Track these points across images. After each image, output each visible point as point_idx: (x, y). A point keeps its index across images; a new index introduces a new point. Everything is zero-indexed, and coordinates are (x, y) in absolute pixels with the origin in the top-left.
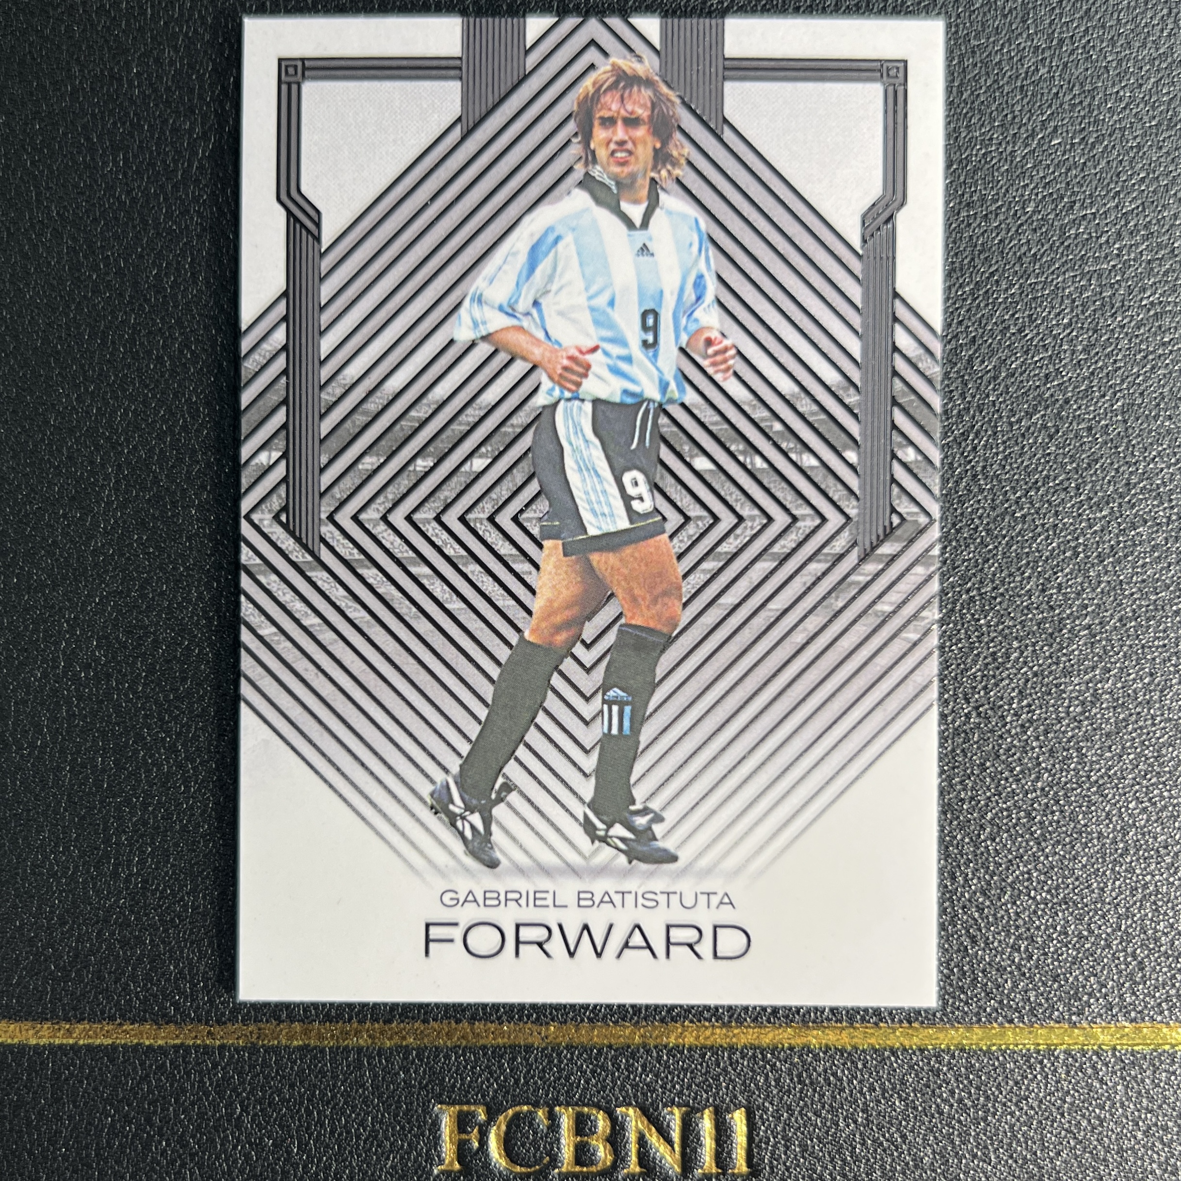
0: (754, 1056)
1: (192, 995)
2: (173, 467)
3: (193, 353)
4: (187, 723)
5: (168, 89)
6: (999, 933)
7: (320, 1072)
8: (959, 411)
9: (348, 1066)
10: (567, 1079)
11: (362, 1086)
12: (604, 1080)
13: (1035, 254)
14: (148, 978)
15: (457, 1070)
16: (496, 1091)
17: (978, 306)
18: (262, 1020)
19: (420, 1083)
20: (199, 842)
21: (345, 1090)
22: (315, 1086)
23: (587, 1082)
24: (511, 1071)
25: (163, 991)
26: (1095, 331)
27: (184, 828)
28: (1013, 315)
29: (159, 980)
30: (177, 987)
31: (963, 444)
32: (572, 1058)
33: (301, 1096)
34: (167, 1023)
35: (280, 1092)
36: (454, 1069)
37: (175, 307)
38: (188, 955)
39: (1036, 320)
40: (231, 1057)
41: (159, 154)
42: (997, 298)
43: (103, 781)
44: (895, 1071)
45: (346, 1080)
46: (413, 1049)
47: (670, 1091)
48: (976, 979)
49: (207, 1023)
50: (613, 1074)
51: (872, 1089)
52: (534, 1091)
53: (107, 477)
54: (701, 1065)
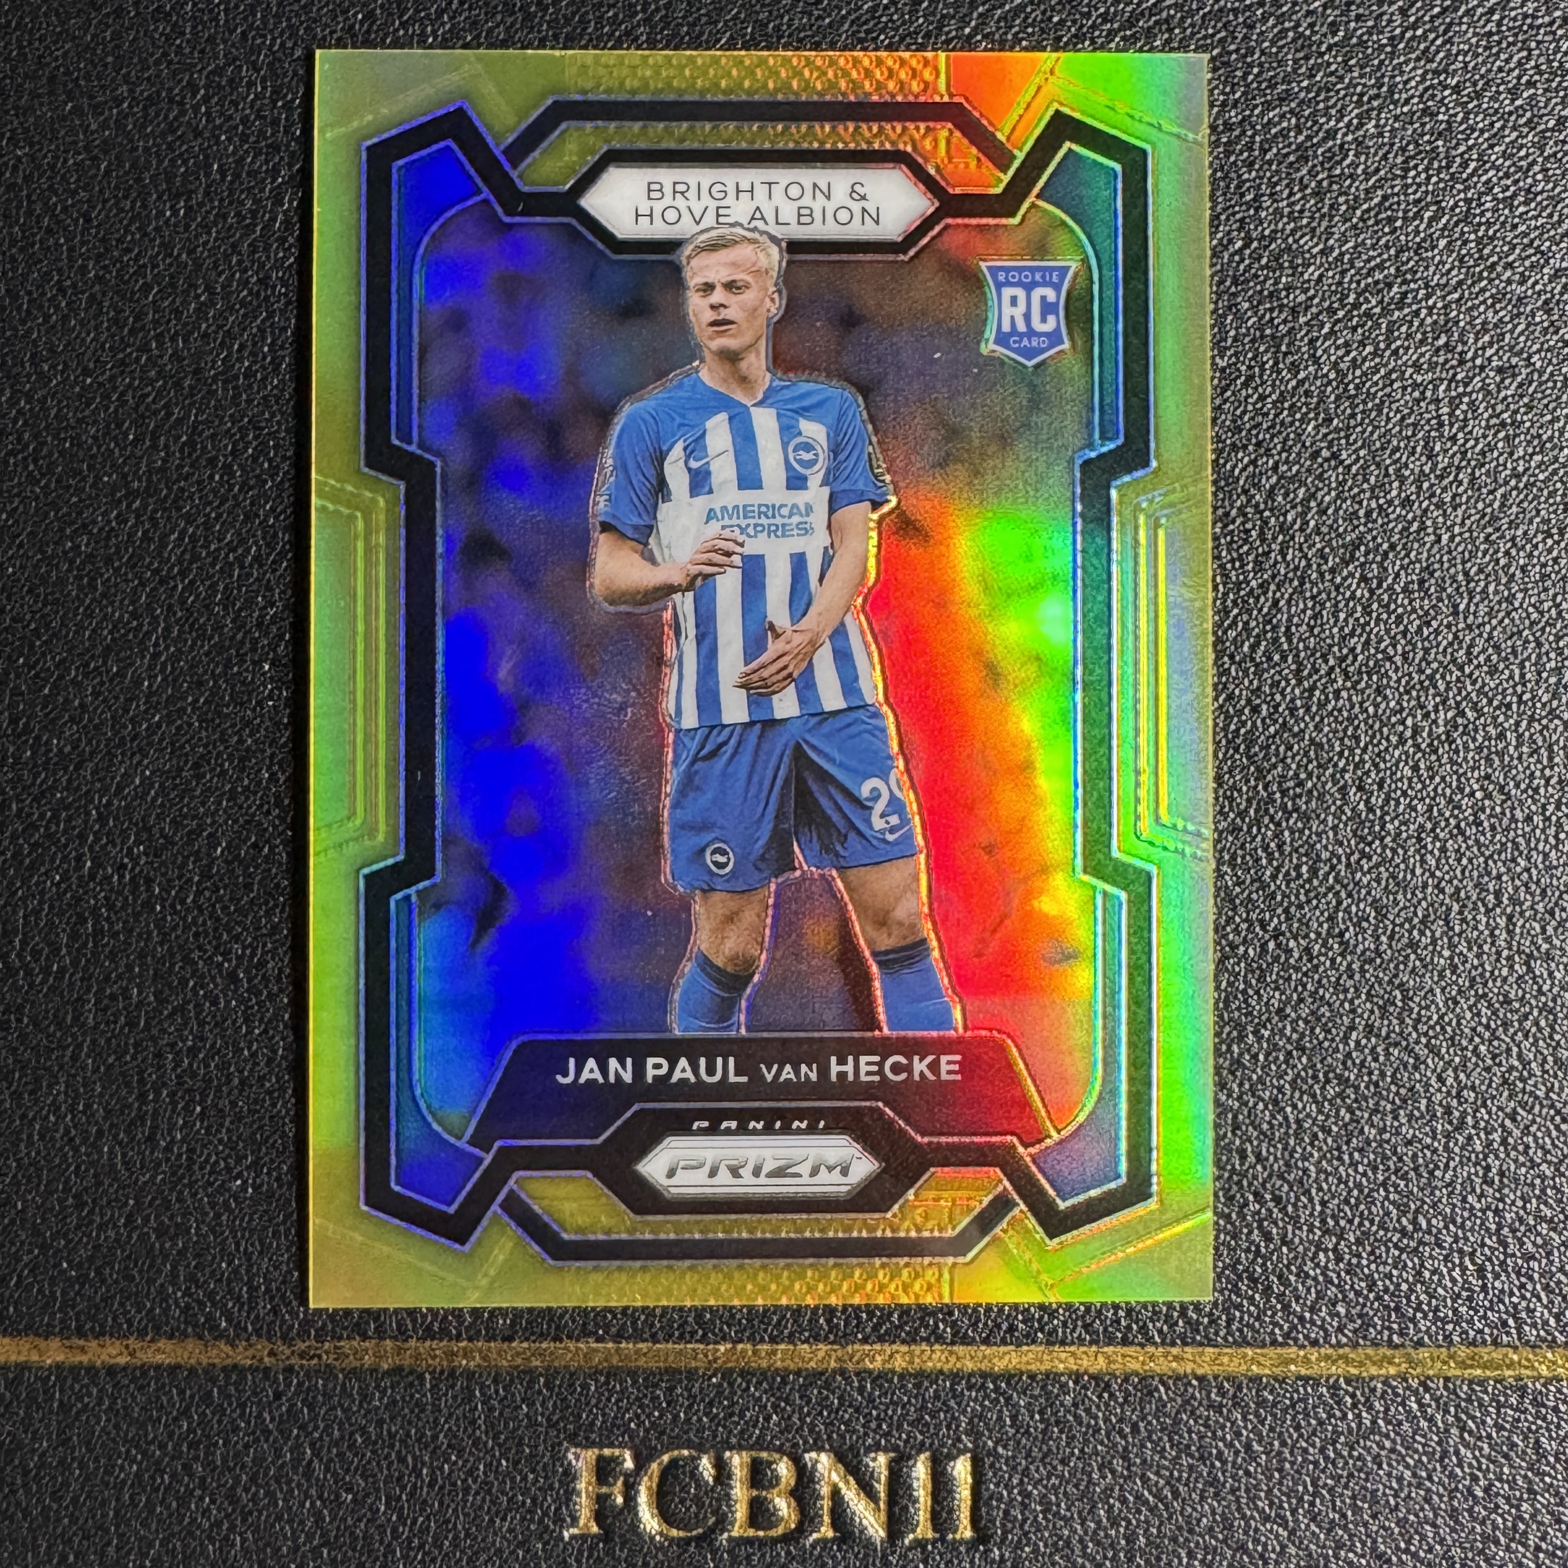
0: (983, 1387)
1: (250, 1302)
2: (240, 610)
3: (270, 461)
4: (250, 945)
5: (245, 120)
6: (1300, 1229)
7: (417, 1405)
8: (1257, 556)
9: (454, 1398)
10: (742, 1415)
11: (473, 1422)
12: (789, 1417)
13: (1354, 360)
14: (192, 1278)
15: (599, 1401)
16: (647, 1431)
17: (1282, 423)
18: (340, 1338)
19: (549, 1420)
20: (264, 1100)
21: (450, 1429)
22: (410, 1423)
23: (768, 1419)
24: (669, 1404)
25: (211, 1295)
26: (1429, 458)
27: (242, 1082)
28: (1325, 435)
29: (205, 1282)
30: (230, 1291)
31: (1262, 599)
32: (748, 1388)
33: (392, 1436)
34: (215, 1339)
35: (363, 1430)
36: (594, 1401)
37: (249, 401)
38: (246, 1249)
39: (1355, 441)
40: (300, 1384)
41: (231, 203)
42: (1306, 414)
43: (139, 1017)
44: (1165, 1406)
45: (451, 1415)
46: (541, 1375)
47: (875, 1431)
48: (1269, 1287)
49: (269, 1340)
50: (801, 1408)
51: (1135, 1429)
52: (698, 1431)
53: (155, 620)
54: (916, 1397)
